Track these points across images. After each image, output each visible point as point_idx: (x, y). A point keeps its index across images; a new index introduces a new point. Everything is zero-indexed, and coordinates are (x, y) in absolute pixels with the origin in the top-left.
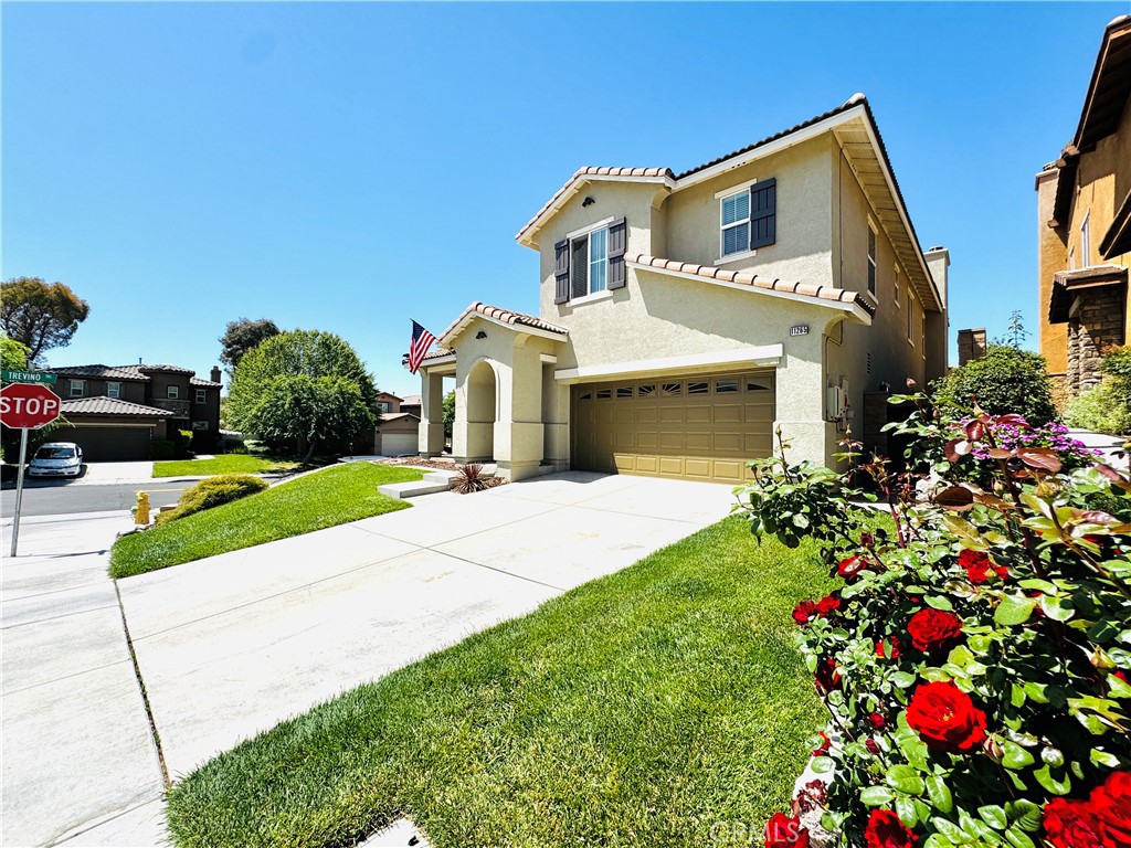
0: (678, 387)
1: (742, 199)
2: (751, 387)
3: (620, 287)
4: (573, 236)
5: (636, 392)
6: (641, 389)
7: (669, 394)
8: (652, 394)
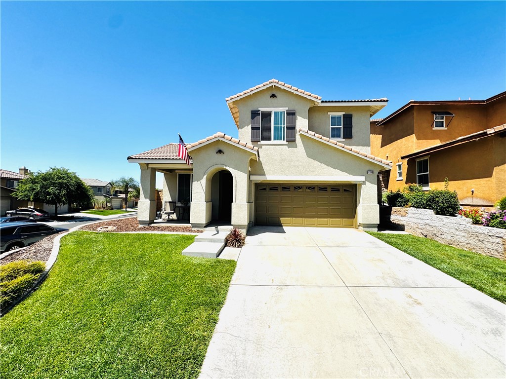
0: (314, 188)
1: (339, 118)
2: (345, 190)
3: (291, 140)
4: (262, 109)
5: (292, 189)
6: (295, 188)
7: (310, 191)
8: (300, 190)
